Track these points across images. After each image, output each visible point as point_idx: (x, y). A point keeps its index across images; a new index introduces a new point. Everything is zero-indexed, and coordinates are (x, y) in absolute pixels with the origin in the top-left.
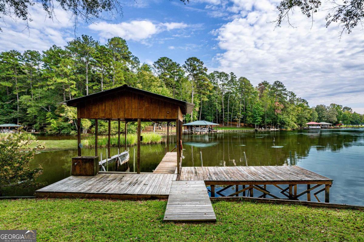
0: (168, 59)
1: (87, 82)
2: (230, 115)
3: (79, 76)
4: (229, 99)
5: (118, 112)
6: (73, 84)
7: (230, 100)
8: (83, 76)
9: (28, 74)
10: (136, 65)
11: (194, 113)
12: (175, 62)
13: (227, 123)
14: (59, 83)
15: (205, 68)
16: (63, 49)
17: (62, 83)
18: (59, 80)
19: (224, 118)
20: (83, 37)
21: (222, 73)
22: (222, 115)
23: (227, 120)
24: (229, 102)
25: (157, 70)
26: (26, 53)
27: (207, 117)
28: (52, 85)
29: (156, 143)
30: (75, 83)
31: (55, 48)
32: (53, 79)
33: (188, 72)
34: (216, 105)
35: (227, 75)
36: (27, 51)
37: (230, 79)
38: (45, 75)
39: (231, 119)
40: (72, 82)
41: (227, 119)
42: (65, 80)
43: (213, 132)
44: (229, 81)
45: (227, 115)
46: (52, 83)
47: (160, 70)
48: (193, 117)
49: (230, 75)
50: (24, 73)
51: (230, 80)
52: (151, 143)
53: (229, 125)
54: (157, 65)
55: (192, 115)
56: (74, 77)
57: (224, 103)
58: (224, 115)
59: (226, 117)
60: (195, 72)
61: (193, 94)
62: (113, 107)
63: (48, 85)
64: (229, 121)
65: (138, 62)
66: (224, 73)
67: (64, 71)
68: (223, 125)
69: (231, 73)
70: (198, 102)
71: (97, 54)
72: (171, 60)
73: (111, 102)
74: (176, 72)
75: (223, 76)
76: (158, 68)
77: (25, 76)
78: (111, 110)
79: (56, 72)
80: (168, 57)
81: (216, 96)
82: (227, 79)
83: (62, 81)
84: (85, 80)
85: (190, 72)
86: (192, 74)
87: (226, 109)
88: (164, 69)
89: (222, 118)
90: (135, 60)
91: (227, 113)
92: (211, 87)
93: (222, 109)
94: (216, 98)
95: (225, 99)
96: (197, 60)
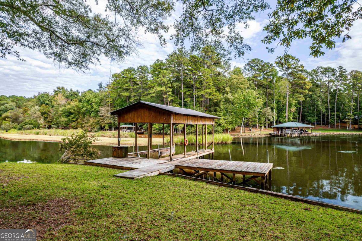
0: (259, 60)
1: (183, 88)
2: (338, 116)
3: (175, 84)
4: (337, 97)
5: (138, 119)
6: (170, 91)
7: (337, 99)
8: (178, 84)
9: (140, 85)
10: (227, 69)
11: (289, 114)
12: (268, 62)
13: (334, 125)
14: (158, 91)
15: (301, 65)
16: (164, 61)
17: (161, 91)
18: (159, 89)
19: (330, 120)
20: (178, 50)
21: (327, 68)
22: (328, 115)
23: (335, 121)
24: (336, 101)
25: (248, 72)
26: (138, 68)
27: (308, 118)
28: (154, 93)
29: (226, 143)
30: (171, 90)
31: (158, 62)
32: (155, 88)
33: (282, 71)
34: (318, 104)
35: (333, 70)
36: (139, 66)
37: (338, 74)
38: (149, 85)
39: (339, 120)
40: (169, 89)
41: (335, 119)
42: (163, 88)
43: (306, 135)
44: (337, 77)
45: (334, 115)
46: (153, 92)
47: (251, 71)
48: (288, 119)
49: (337, 69)
50: (138, 85)
51: (339, 76)
52: (221, 143)
53: (336, 127)
54: (247, 67)
55: (287, 116)
56: (170, 85)
57: (330, 102)
58: (330, 116)
59: (333, 118)
60: (290, 71)
61: (288, 95)
62: (135, 116)
63: (151, 93)
64: (337, 122)
65: (229, 66)
66: (330, 68)
67: (163, 81)
68: (328, 127)
69: (340, 67)
70: (294, 102)
71: (189, 63)
72: (262, 61)
73: (134, 112)
74: (269, 72)
75: (328, 72)
76: (248, 70)
77: (138, 86)
78: (134, 118)
79: (157, 82)
80: (259, 58)
81: (319, 95)
82: (334, 75)
83: (161, 89)
84: (180, 87)
85: (285, 71)
86: (286, 73)
87: (332, 109)
88: (255, 70)
89: (328, 118)
90: (226, 65)
91: (334, 113)
92: (308, 86)
93: (327, 109)
94: (319, 96)
95: (332, 97)
96: (292, 57)
